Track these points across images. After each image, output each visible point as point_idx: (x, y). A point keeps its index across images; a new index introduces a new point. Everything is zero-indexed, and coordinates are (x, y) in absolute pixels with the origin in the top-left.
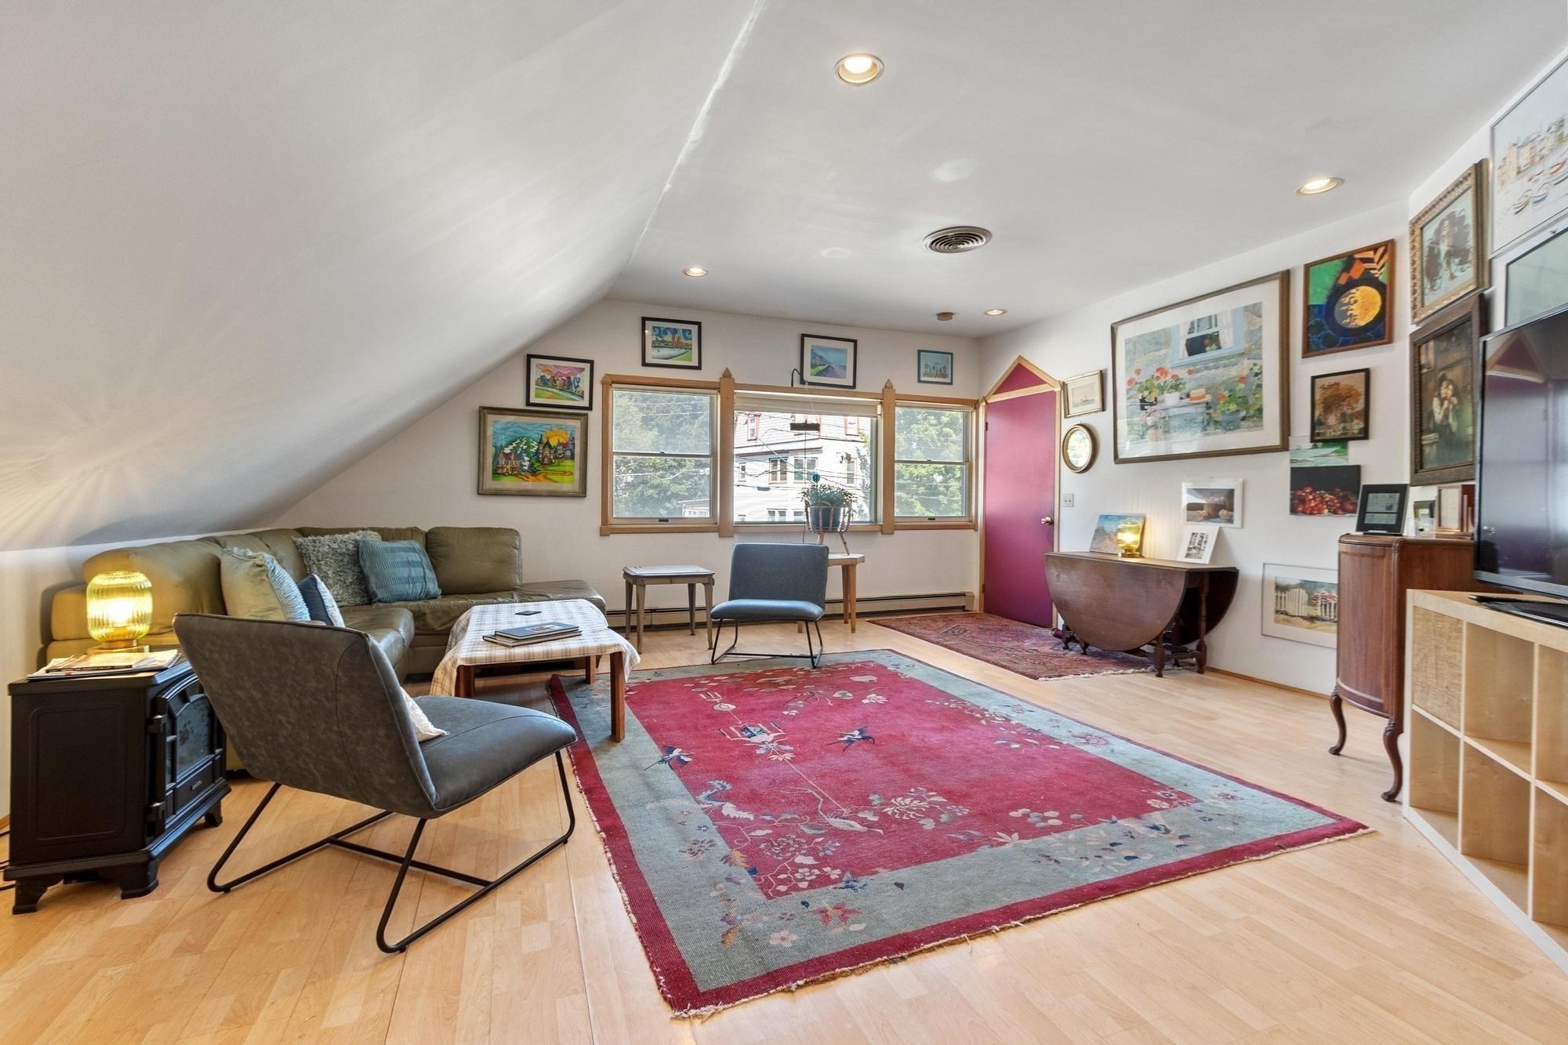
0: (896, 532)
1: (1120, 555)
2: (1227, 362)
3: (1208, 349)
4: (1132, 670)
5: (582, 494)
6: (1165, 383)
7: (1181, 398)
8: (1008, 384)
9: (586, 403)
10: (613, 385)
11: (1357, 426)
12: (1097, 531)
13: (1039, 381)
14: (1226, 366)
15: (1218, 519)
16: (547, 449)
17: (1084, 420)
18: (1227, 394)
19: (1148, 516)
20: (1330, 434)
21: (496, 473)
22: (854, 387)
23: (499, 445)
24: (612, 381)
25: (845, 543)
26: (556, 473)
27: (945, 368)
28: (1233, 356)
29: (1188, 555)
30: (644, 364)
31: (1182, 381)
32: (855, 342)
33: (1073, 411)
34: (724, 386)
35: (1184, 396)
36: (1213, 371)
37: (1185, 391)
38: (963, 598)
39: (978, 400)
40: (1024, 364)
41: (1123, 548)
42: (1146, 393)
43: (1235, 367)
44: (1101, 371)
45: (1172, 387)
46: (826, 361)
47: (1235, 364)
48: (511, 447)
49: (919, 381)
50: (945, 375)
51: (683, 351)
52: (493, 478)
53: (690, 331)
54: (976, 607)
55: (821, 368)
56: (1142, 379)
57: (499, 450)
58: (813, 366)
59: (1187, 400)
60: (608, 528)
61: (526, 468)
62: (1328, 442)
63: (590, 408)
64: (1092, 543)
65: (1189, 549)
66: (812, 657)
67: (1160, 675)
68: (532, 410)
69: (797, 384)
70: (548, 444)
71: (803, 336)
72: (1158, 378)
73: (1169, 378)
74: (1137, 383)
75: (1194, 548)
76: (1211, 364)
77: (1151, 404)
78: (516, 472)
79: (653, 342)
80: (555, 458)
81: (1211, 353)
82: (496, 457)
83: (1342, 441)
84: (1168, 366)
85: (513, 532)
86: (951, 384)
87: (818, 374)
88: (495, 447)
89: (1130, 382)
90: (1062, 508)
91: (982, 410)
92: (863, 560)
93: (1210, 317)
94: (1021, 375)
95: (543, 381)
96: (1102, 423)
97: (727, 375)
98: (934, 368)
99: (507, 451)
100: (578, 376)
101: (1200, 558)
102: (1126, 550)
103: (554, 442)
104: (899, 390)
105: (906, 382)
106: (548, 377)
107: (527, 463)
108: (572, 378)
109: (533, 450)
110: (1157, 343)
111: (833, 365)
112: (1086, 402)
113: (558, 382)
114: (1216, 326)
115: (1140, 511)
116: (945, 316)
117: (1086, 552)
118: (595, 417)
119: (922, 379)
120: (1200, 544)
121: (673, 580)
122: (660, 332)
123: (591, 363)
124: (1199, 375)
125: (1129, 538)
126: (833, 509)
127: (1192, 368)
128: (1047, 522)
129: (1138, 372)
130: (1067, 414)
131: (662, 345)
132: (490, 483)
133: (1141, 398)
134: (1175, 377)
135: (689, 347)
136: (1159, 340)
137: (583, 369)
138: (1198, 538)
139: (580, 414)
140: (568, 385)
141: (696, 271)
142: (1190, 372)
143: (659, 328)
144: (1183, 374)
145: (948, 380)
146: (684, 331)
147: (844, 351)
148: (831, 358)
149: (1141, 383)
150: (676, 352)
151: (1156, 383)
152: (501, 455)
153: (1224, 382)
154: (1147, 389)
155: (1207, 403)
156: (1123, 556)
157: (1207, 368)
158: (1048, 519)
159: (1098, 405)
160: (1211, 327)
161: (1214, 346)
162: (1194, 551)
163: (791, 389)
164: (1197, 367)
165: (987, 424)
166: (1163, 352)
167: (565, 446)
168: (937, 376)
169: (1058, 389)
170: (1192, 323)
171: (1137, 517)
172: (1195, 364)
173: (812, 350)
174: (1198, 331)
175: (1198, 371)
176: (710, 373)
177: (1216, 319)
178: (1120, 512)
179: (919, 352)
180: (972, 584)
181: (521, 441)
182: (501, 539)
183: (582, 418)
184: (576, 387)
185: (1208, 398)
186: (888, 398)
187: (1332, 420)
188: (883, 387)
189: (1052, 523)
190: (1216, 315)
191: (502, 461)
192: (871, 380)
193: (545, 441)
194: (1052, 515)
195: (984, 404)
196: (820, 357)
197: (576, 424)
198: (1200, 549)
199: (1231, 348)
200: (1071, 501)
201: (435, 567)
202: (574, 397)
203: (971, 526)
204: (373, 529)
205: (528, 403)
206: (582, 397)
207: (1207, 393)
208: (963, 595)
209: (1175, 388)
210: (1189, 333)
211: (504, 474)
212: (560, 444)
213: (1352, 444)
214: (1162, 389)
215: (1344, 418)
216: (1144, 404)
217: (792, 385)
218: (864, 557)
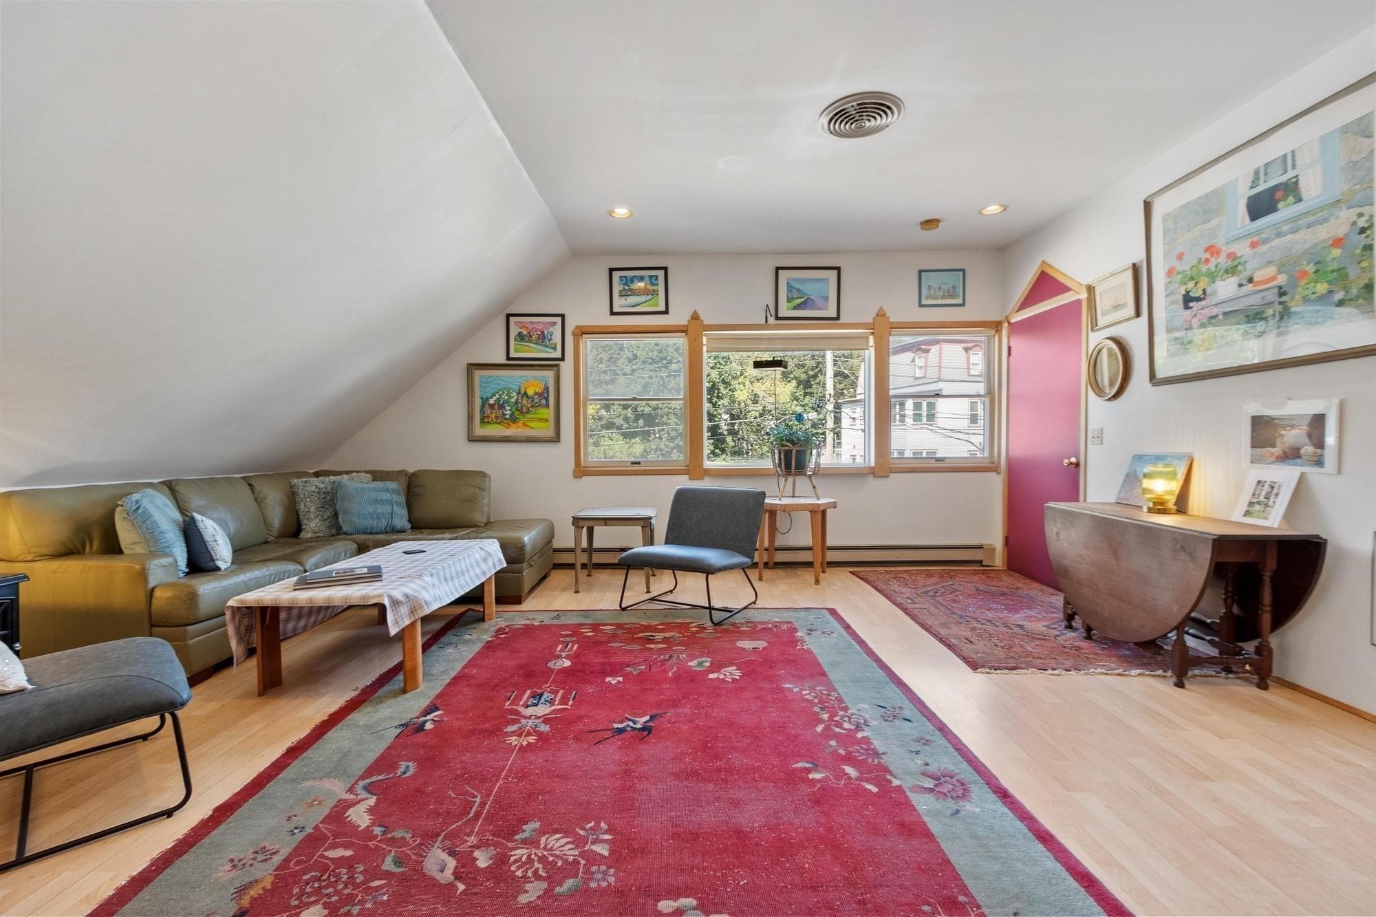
0: (892, 475)
1: (1145, 509)
2: (1311, 219)
3: (1280, 205)
4: (1139, 671)
5: (556, 439)
6: (1216, 266)
7: (1240, 285)
8: (1033, 296)
9: (558, 354)
10: (584, 336)
12: (1127, 475)
13: (1063, 289)
14: (1309, 226)
15: (1299, 461)
16: (525, 398)
17: (1113, 331)
18: (1311, 268)
19: (1196, 457)
21: (484, 421)
22: (838, 318)
23: (484, 397)
24: (582, 332)
25: (814, 487)
26: (532, 420)
27: (954, 287)
28: (1322, 209)
29: (1247, 513)
30: (612, 313)
31: (1242, 261)
32: (838, 269)
33: (1102, 321)
34: (693, 328)
35: (1244, 282)
36: (1290, 237)
37: (1246, 274)
38: (979, 552)
39: (1001, 321)
40: (1048, 270)
41: (1149, 500)
42: (1191, 285)
43: (1325, 224)
44: (1134, 265)
45: (1226, 271)
46: (804, 294)
47: (1326, 220)
48: (494, 398)
49: (921, 305)
50: (956, 294)
51: (650, 297)
52: (481, 427)
53: (657, 277)
54: (999, 561)
55: (799, 301)
56: (1185, 266)
57: (485, 401)
58: (789, 300)
59: (1250, 287)
60: (581, 471)
61: (508, 416)
63: (562, 359)
64: (1120, 492)
65: (1251, 504)
67: (1179, 685)
68: (513, 363)
69: (772, 320)
70: (525, 394)
71: (778, 269)
72: (1207, 261)
73: (1222, 259)
74: (1178, 273)
75: (1259, 503)
76: (1285, 228)
77: (1198, 299)
78: (501, 420)
79: (621, 291)
80: (532, 406)
81: (1286, 210)
82: (482, 407)
84: (1220, 241)
85: (483, 475)
86: (963, 305)
87: (795, 308)
88: (482, 398)
89: (1170, 272)
90: (1090, 447)
91: (1005, 332)
92: (834, 505)
93: (1285, 156)
94: (1046, 285)
95: (520, 337)
96: (1135, 333)
97: (695, 317)
98: (940, 288)
99: (492, 401)
100: (551, 329)
101: (1266, 518)
102: (1154, 503)
103: (530, 392)
104: (894, 318)
105: (902, 306)
106: (525, 333)
107: (508, 412)
108: (546, 332)
109: (513, 400)
110: (1205, 212)
111: (812, 297)
112: (1117, 307)
113: (533, 337)
114: (1294, 167)
115: (1185, 449)
116: (930, 223)
117: (1110, 504)
118: (567, 368)
119: (924, 302)
120: (1267, 498)
122: (627, 281)
123: (563, 316)
124: (1266, 247)
125: (1163, 486)
126: (794, 451)
127: (1255, 239)
128: (1071, 464)
129: (1180, 257)
130: (1094, 326)
131: (629, 293)
132: (480, 431)
133: (1184, 293)
134: (1232, 256)
135: (655, 293)
136: (1209, 207)
137: (555, 323)
138: (1266, 488)
139: (552, 365)
140: (542, 338)
141: (621, 212)
142: (1254, 245)
143: (626, 277)
144: (1242, 249)
145: (960, 301)
146: (651, 277)
147: (826, 280)
148: (810, 290)
149: (1184, 271)
150: (643, 298)
151: (1204, 268)
152: (487, 406)
153: (1306, 252)
154: (1192, 278)
155: (1280, 288)
156: (1150, 510)
157: (1279, 235)
158: (1073, 460)
159: (1131, 310)
160: (1285, 172)
161: (1291, 199)
162: (1257, 507)
163: (766, 326)
164: (1264, 236)
165: (1009, 348)
166: (1214, 222)
167: (540, 395)
168: (943, 297)
169: (1083, 296)
170: (1257, 173)
171: (1179, 457)
172: (1259, 232)
173: (788, 283)
174: (1265, 182)
175: (1265, 241)
176: (679, 316)
177: (1293, 157)
178: (1160, 450)
179: (920, 272)
180: (994, 535)
181: (503, 393)
182: (472, 480)
183: (555, 368)
184: (549, 341)
185: (1282, 279)
186: (881, 327)
188: (875, 315)
189: (1077, 465)
190: (1293, 152)
191: (488, 411)
192: (858, 307)
193: (523, 391)
194: (1077, 456)
195: (1006, 325)
196: (798, 290)
197: (549, 375)
198: (1266, 505)
199: (1319, 196)
200: (1100, 437)
201: (409, 506)
202: (548, 350)
203: (992, 468)
204: (367, 472)
205: (508, 358)
206: (555, 349)
207: (1279, 272)
208: (980, 547)
209: (1231, 271)
210: (1252, 188)
211: (489, 423)
212: (536, 394)
214: (1212, 276)
216: (1188, 300)
217: (766, 322)
218: (835, 502)
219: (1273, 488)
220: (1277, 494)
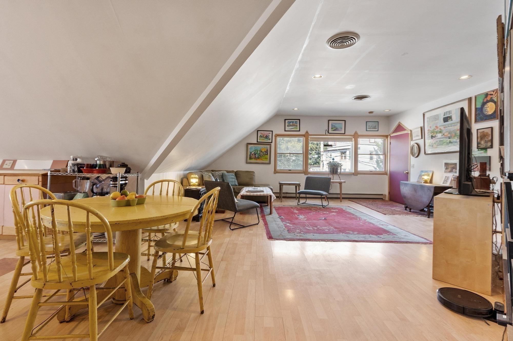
0: (358, 175)
2: (454, 125)
3: (449, 120)
4: (420, 216)
5: (269, 163)
6: (438, 130)
7: (442, 135)
8: (396, 130)
9: (271, 141)
10: (277, 136)
11: (489, 144)
12: (419, 175)
13: (404, 129)
14: (454, 126)
15: (452, 172)
16: (262, 152)
17: (417, 142)
18: (454, 134)
19: (434, 171)
20: (482, 147)
22: (345, 133)
23: (251, 152)
24: (277, 135)
25: (340, 177)
26: (263, 158)
27: (375, 126)
28: (456, 123)
29: (443, 183)
30: (285, 131)
31: (442, 130)
32: (345, 121)
33: (414, 139)
34: (306, 135)
35: (443, 135)
36: (450, 127)
37: (443, 133)
39: (388, 135)
40: (401, 125)
41: (424, 180)
42: (433, 134)
43: (456, 126)
44: (421, 127)
45: (439, 132)
46: (336, 127)
47: (456, 125)
48: (253, 152)
49: (367, 130)
50: (376, 128)
51: (295, 127)
52: (250, 160)
53: (297, 122)
54: (387, 199)
55: (334, 129)
56: (432, 129)
57: (251, 153)
58: (332, 128)
59: (443, 136)
60: (276, 172)
61: (257, 157)
62: (482, 149)
63: (272, 142)
64: (418, 179)
66: (322, 205)
67: (429, 217)
68: (258, 143)
69: (327, 133)
70: (262, 151)
71: (329, 120)
72: (436, 129)
73: (438, 129)
74: (430, 131)
76: (450, 125)
77: (434, 137)
78: (256, 158)
79: (287, 125)
80: (263, 155)
81: (450, 122)
82: (250, 155)
83: (485, 149)
84: (438, 126)
85: (253, 172)
86: (378, 131)
87: (333, 131)
88: (250, 152)
89: (428, 130)
90: (411, 169)
91: (389, 138)
92: (345, 182)
93: (449, 111)
94: (400, 128)
95: (261, 136)
96: (421, 142)
97: (307, 132)
98: (372, 126)
99: (253, 153)
100: (269, 135)
101: (447, 184)
103: (263, 151)
104: (359, 134)
105: (361, 130)
106: (262, 135)
107: (257, 156)
108: (268, 135)
109: (258, 153)
110: (435, 119)
111: (338, 128)
112: (417, 136)
113: (264, 136)
114: (451, 113)
115: (432, 170)
116: (371, 112)
117: (416, 182)
118: (273, 144)
119: (368, 130)
120: (447, 180)
121: (290, 184)
122: (289, 122)
123: (272, 131)
124: (447, 128)
125: (426, 178)
126: (335, 168)
127: (444, 126)
129: (430, 127)
130: (412, 140)
131: (290, 126)
132: (249, 161)
133: (431, 135)
134: (440, 129)
135: (297, 126)
136: (436, 118)
137: (270, 133)
138: (447, 178)
139: (269, 144)
140: (267, 137)
141: (296, 109)
142: (444, 128)
143: (289, 121)
144: (442, 128)
145: (377, 130)
146: (295, 122)
147: (342, 124)
148: (337, 126)
149: (431, 131)
150: (293, 127)
151: (435, 131)
152: (251, 154)
153: (453, 131)
154: (433, 132)
155: (449, 137)
156: (424, 183)
157: (449, 126)
158: (407, 172)
159: (420, 137)
160: (449, 114)
161: (450, 120)
162: (445, 182)
163: (326, 135)
164: (446, 126)
165: (390, 142)
166: (437, 121)
167: (266, 152)
168: (373, 129)
169: (409, 132)
170: (445, 113)
171: (430, 171)
172: (445, 125)
173: (332, 124)
174: (446, 115)
175: (446, 127)
176: (302, 132)
177: (451, 112)
178: (426, 170)
179: (367, 122)
181: (256, 151)
182: (251, 174)
183: (270, 145)
184: (268, 137)
185: (449, 135)
186: (356, 136)
187: (482, 142)
188: (354, 133)
189: (408, 173)
190: (451, 111)
191: (251, 156)
192: (350, 130)
193: (261, 151)
194: (408, 171)
195: (389, 136)
196: (334, 126)
197: (268, 146)
199: (455, 120)
200: (413, 166)
201: (237, 179)
202: (268, 140)
203: (385, 174)
204: (225, 171)
205: (257, 142)
206: (270, 140)
207: (449, 134)
208: (382, 195)
209: (440, 132)
210: (444, 116)
211: (251, 159)
212: (264, 151)
213: (488, 150)
214: (437, 132)
215: (486, 142)
216: (432, 137)
217: (326, 134)
218: (345, 181)
219: (448, 178)
220: (449, 179)
